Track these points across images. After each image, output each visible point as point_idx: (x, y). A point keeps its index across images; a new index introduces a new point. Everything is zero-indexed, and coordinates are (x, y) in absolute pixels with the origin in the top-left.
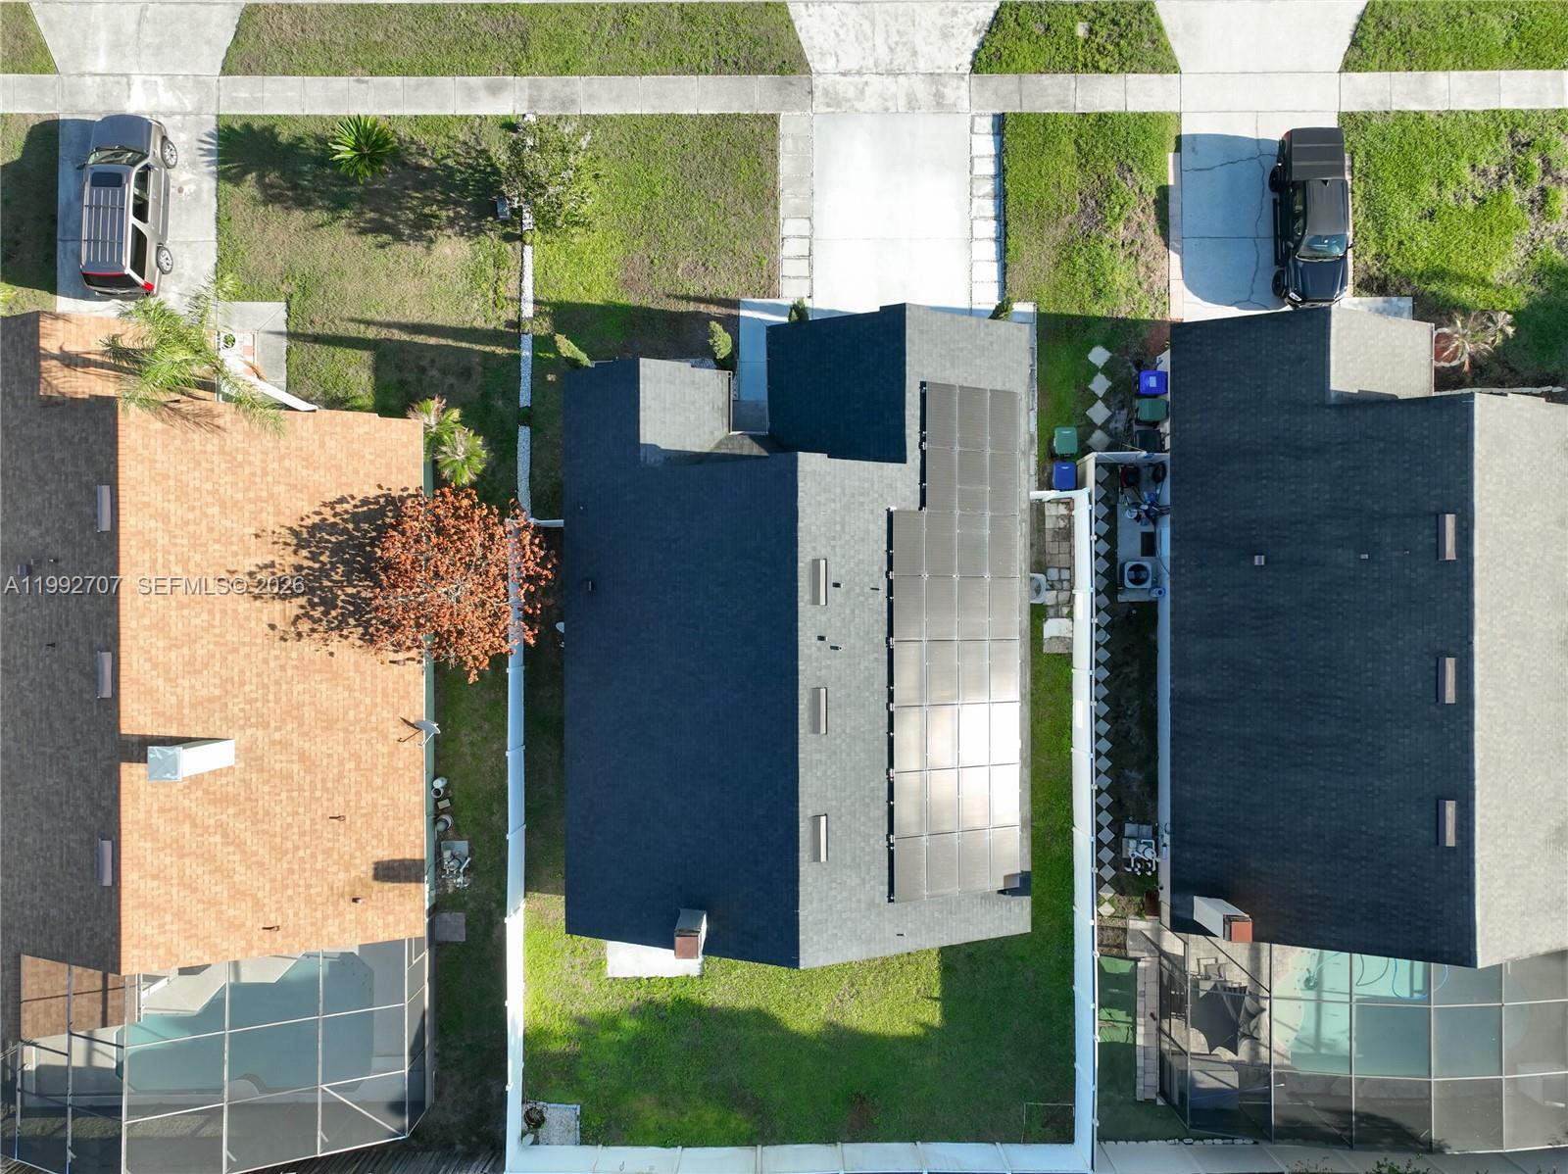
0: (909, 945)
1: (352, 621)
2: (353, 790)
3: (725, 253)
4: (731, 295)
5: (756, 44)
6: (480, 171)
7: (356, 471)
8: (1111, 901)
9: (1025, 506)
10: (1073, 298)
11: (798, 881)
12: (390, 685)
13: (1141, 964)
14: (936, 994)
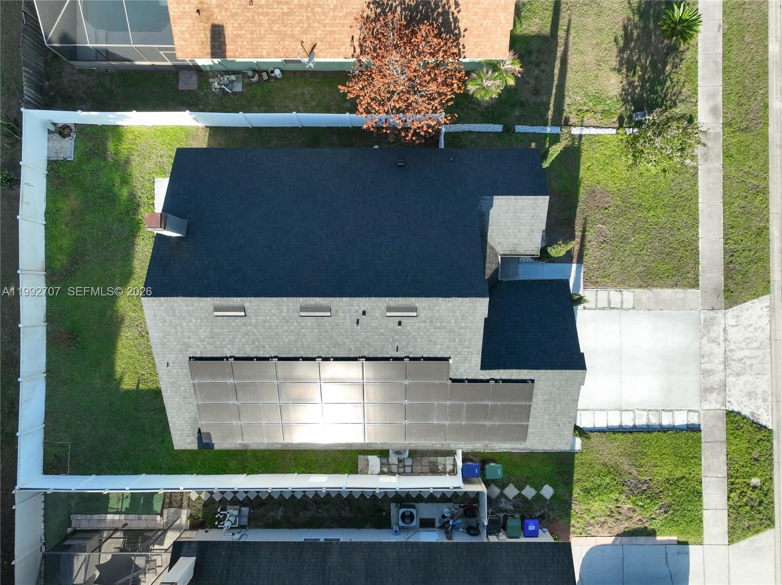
0: (162, 370)
1: (379, 10)
2: (269, 11)
3: (612, 255)
4: (586, 258)
5: (744, 275)
6: (662, 102)
7: (476, 14)
8: (199, 498)
9: (452, 447)
10: (584, 475)
11: (201, 296)
12: (338, 36)
13: (158, 517)
14: (141, 386)
